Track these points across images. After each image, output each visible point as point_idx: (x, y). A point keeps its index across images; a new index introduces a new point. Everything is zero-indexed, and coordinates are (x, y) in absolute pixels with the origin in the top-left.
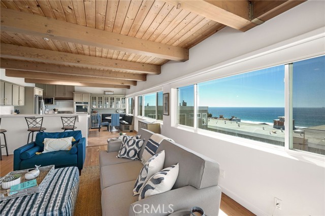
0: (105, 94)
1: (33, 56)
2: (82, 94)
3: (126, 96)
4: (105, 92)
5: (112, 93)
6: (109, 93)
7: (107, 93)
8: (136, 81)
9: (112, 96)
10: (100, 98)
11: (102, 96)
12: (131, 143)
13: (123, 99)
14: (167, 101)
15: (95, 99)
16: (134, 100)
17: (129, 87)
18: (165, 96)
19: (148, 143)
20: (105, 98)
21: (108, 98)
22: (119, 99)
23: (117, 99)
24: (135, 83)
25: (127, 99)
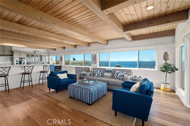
0: (35, 53)
2: (20, 52)
3: (50, 55)
4: (35, 51)
5: (40, 52)
6: (39, 52)
9: (41, 54)
10: (33, 56)
11: (34, 54)
12: (99, 71)
13: (47, 56)
14: (94, 58)
15: (29, 56)
16: (61, 57)
17: (55, 49)
18: (93, 56)
19: (105, 71)
20: (36, 55)
21: (38, 55)
22: (45, 56)
23: (44, 56)
24: (64, 48)
25: (50, 56)
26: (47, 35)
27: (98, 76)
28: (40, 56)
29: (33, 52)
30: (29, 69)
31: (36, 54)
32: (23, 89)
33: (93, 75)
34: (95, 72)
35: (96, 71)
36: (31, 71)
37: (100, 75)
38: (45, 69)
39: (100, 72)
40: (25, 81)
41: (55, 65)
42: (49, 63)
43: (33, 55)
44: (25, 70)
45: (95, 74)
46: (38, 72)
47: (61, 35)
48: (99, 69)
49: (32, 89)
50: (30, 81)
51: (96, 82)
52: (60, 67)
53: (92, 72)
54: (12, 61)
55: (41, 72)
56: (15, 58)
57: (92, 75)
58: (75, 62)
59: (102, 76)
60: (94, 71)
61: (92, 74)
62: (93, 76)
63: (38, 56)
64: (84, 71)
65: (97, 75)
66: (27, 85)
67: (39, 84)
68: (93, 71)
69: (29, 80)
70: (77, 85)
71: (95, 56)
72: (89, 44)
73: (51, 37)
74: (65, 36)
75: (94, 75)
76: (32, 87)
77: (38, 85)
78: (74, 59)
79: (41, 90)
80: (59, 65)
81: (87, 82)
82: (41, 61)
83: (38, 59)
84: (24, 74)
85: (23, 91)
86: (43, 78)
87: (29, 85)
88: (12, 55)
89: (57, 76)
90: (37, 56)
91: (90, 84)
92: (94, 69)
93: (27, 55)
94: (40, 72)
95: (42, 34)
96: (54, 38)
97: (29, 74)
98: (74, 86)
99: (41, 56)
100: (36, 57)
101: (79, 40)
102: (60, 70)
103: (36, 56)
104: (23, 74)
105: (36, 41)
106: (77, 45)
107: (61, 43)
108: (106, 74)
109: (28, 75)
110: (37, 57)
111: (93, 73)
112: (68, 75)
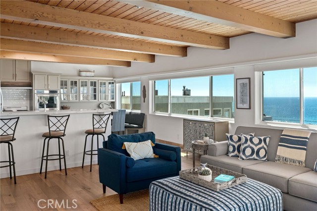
0: (80, 75)
1: (94, 26)
2: (48, 75)
3: (117, 80)
4: (80, 72)
5: (92, 74)
6: (88, 74)
7: (83, 74)
8: (154, 56)
9: (94, 79)
10: (74, 83)
11: (76, 79)
12: (256, 140)
13: (110, 83)
14: (245, 87)
15: (66, 85)
16: (144, 87)
17: (128, 64)
18: (240, 82)
19: (282, 140)
20: (82, 82)
21: (86, 82)
22: (105, 84)
23: (101, 84)
24: (152, 58)
25: (117, 85)
26: (99, 23)
27: (255, 156)
28: (92, 85)
29: (76, 73)
30: (58, 124)
31: (82, 79)
32: (46, 178)
33: (236, 152)
34: (243, 140)
35: (246, 140)
36: (62, 128)
37: (262, 153)
38: (97, 126)
39: (263, 143)
40: (49, 158)
41: (128, 111)
42: (113, 104)
43: (76, 83)
44: (51, 125)
45: (242, 147)
46: (81, 133)
47: (135, 19)
48: (258, 131)
49: (65, 181)
50: (62, 157)
51: (238, 182)
52: (142, 116)
53: (232, 140)
54: (30, 100)
55: (89, 133)
56: (36, 91)
57: (234, 151)
58: (188, 100)
59: (268, 160)
60: (240, 139)
61: (231, 149)
62: (237, 156)
63: (86, 85)
64: (206, 136)
65: (248, 152)
66: (55, 167)
67: (83, 167)
68: (235, 138)
69: (60, 155)
70: (174, 187)
71: (247, 81)
72: (225, 41)
73: (109, 29)
74: (148, 21)
75: (239, 151)
76: (66, 174)
77: (81, 170)
78: (186, 92)
79: (84, 188)
80: (139, 112)
81: (209, 178)
82: (95, 99)
83: (85, 91)
84: (48, 136)
85: (46, 184)
86: (92, 151)
87: (61, 170)
88: (30, 85)
89: (123, 148)
90: (84, 84)
91: (218, 186)
92: (240, 130)
93: (62, 82)
94: (86, 133)
95: (86, 22)
96: (117, 31)
97: (59, 137)
98: (166, 189)
99: (94, 84)
100: (81, 89)
101: (193, 31)
102: (141, 126)
103: (82, 86)
104: (47, 138)
105: (77, 43)
106: (189, 46)
107: (142, 43)
108: (282, 151)
109: (57, 139)
110: (86, 88)
111: (236, 146)
112: (157, 148)
